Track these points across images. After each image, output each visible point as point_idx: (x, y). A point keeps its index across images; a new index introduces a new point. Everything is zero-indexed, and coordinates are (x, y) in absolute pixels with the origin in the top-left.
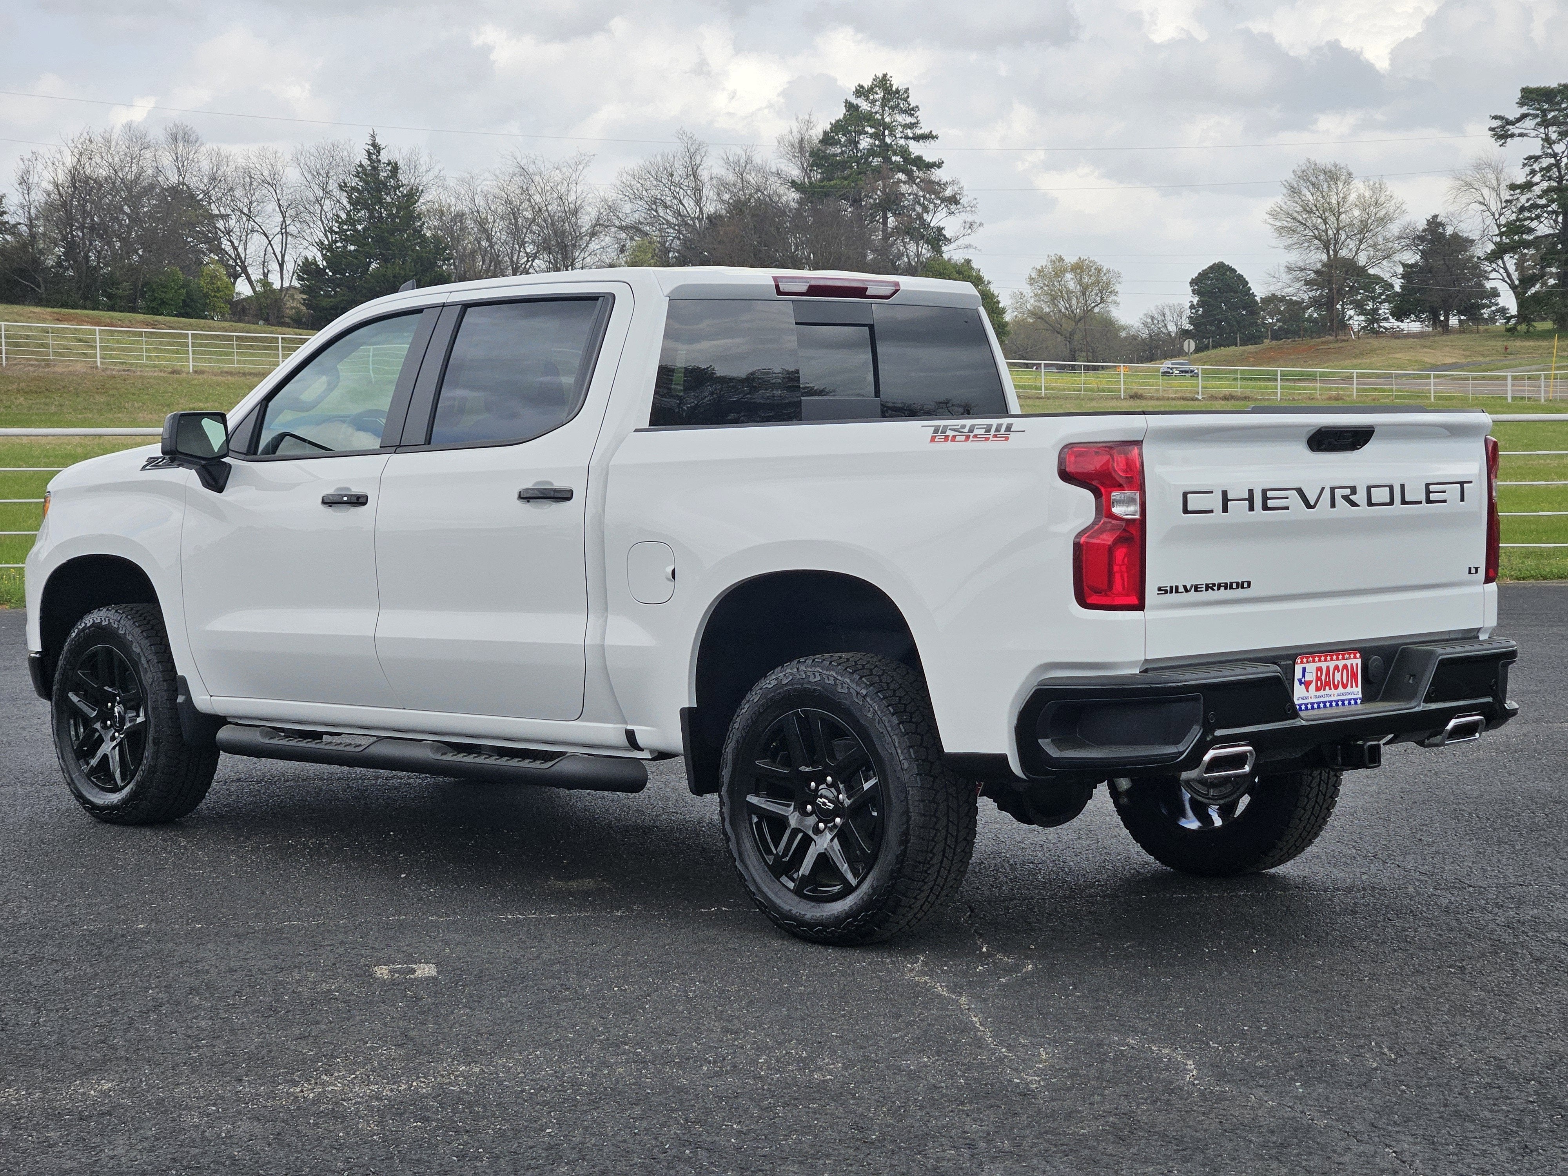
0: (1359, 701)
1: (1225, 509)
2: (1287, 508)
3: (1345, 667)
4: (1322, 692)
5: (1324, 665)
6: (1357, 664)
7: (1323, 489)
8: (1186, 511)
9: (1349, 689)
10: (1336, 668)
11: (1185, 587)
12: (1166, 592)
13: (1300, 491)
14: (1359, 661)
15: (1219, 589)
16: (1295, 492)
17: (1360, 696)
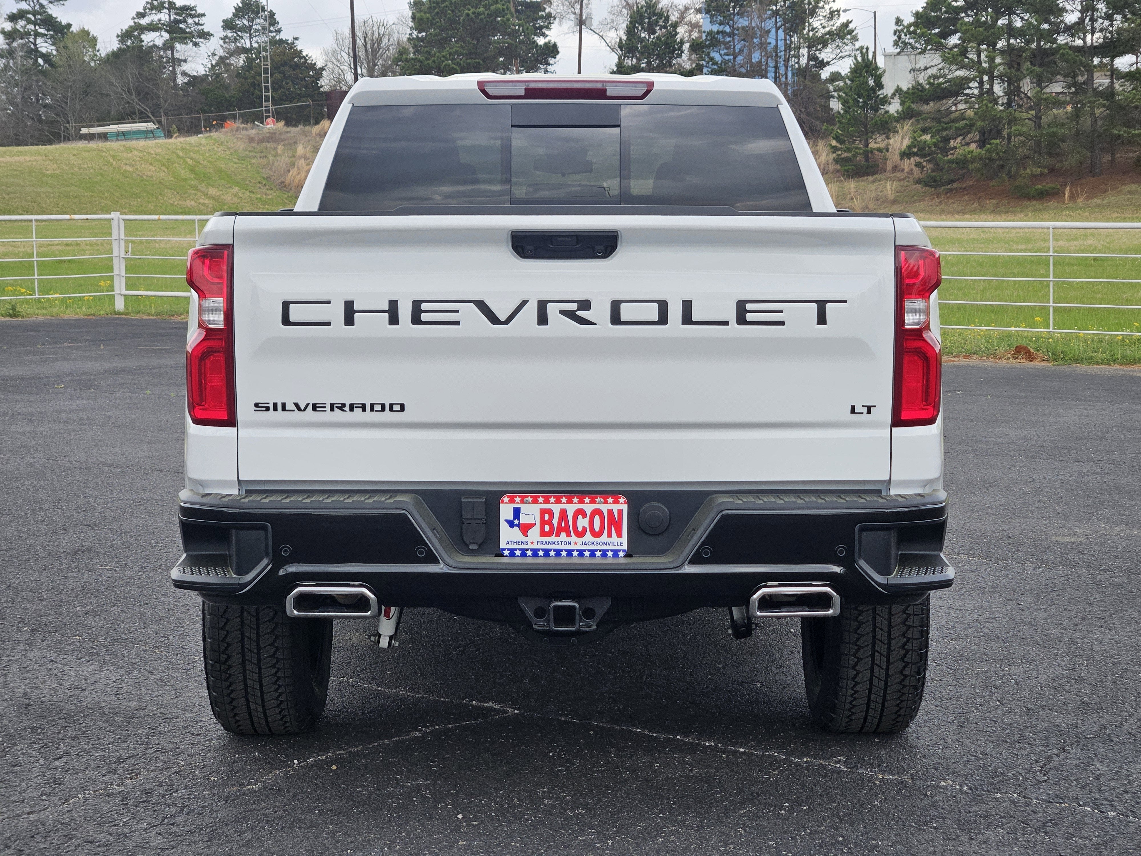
0: (621, 554)
1: (349, 320)
2: (457, 323)
3: (597, 512)
4: (553, 538)
5: (556, 509)
6: (620, 512)
7: (524, 303)
8: (286, 320)
9: (604, 538)
10: (580, 512)
11: (297, 405)
12: (268, 409)
13: (481, 305)
14: (625, 508)
15: (352, 409)
16: (472, 304)
17: (625, 547)
